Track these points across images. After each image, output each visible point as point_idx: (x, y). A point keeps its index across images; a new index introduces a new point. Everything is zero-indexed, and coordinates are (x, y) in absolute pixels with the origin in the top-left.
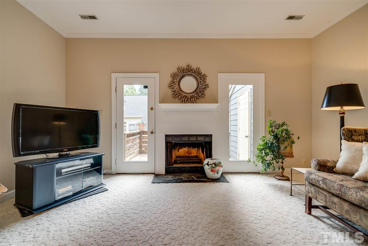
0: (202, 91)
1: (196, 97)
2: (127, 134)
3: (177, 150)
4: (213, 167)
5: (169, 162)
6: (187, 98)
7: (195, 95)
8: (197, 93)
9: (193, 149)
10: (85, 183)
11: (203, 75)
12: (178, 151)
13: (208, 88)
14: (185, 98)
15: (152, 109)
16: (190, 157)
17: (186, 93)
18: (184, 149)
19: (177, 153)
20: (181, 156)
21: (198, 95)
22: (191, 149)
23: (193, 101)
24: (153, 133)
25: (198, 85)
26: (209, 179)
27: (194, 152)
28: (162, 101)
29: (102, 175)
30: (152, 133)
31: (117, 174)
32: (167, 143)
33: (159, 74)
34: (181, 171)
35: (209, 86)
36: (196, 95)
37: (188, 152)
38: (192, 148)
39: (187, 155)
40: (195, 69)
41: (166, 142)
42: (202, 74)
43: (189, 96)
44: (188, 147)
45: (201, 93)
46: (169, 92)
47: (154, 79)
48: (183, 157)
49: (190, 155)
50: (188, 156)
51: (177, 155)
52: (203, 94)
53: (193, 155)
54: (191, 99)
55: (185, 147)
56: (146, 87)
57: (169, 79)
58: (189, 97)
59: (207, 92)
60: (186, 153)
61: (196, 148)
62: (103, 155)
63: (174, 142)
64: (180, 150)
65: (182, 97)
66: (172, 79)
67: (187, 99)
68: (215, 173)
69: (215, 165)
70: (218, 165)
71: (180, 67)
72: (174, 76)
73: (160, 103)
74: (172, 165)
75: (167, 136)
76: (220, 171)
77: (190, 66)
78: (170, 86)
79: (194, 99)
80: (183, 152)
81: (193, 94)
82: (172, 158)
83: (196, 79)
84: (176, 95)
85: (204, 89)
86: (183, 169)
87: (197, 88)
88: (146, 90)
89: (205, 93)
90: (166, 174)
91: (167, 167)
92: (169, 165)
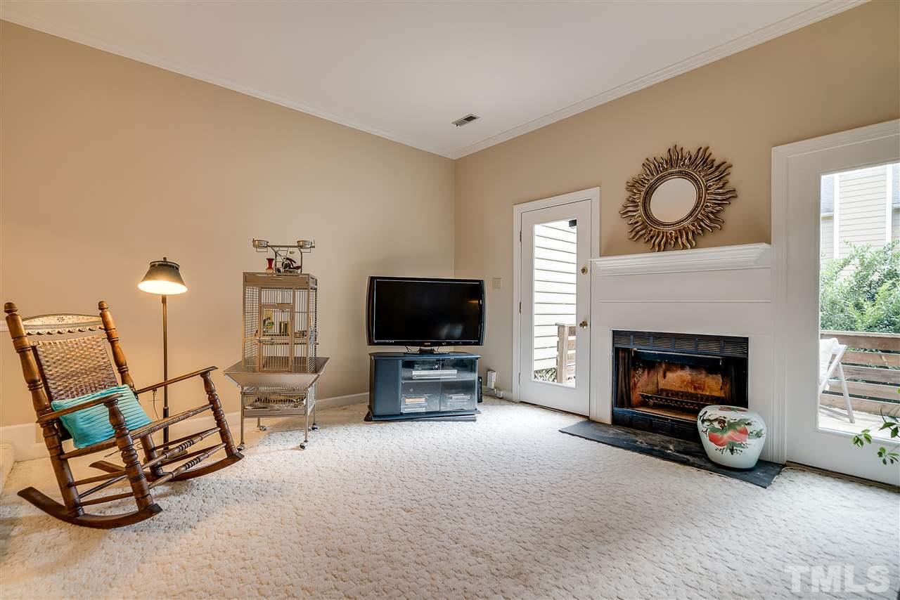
0: (712, 213)
1: (693, 232)
2: (570, 327)
3: (661, 374)
4: (715, 430)
5: (621, 397)
6: (667, 237)
7: (691, 227)
8: (697, 219)
9: (707, 376)
10: (450, 400)
11: (720, 166)
12: (665, 377)
13: (733, 201)
14: (662, 238)
15: (584, 271)
16: (697, 398)
17: (665, 225)
18: (680, 373)
19: (663, 381)
20: (671, 391)
21: (700, 226)
22: (703, 376)
23: (682, 243)
24: (586, 325)
25: (700, 197)
26: (709, 460)
27: (712, 384)
28: (606, 252)
30: (584, 324)
31: (522, 402)
32: (617, 351)
33: (598, 187)
34: (649, 426)
35: (738, 194)
36: (693, 225)
37: (692, 382)
38: (704, 372)
39: (690, 391)
40: (693, 153)
41: (616, 348)
42: (716, 164)
43: (670, 230)
44: (692, 367)
45: (710, 219)
46: (624, 227)
47: (589, 202)
48: (677, 394)
49: (700, 392)
50: (691, 394)
51: (661, 386)
52: (717, 220)
53: (708, 393)
54: (676, 238)
55: (682, 368)
56: (573, 223)
57: (622, 195)
58: (671, 234)
59: (732, 213)
60: (687, 386)
61: (717, 374)
62: (477, 358)
63: (635, 349)
64: (670, 375)
65: (652, 237)
66: (631, 193)
67: (667, 240)
68: (722, 448)
69: (722, 422)
70: (732, 426)
71: (651, 159)
72: (633, 185)
73: (601, 256)
74: (630, 406)
75: (617, 334)
76: (740, 445)
77: (678, 149)
78: (625, 213)
79: (687, 239)
80: (676, 379)
81: (685, 224)
82: (629, 388)
83: (695, 181)
84: (637, 233)
85: (719, 205)
86: (656, 421)
87: (697, 207)
88: (574, 229)
89: (722, 216)
90: (612, 424)
91: (616, 409)
92: (622, 406)
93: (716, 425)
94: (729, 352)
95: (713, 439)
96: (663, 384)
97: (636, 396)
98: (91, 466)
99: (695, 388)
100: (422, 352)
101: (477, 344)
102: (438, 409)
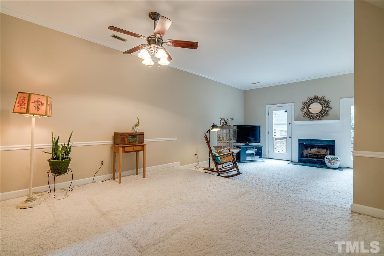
1: (321, 116)
2: (276, 138)
4: (330, 160)
5: (301, 155)
8: (322, 113)
11: (327, 101)
13: (331, 110)
14: (313, 117)
15: (290, 124)
17: (313, 114)
18: (315, 149)
19: (310, 151)
20: (312, 153)
21: (323, 115)
23: (318, 119)
25: (323, 108)
26: (327, 167)
27: (323, 152)
28: (296, 119)
29: (262, 158)
30: (290, 137)
31: (269, 158)
32: (300, 144)
33: (294, 103)
35: (332, 108)
37: (318, 151)
38: (321, 149)
40: (321, 98)
42: (326, 101)
43: (315, 115)
44: (318, 148)
45: (325, 113)
46: (302, 114)
47: (291, 107)
52: (327, 114)
53: (322, 154)
54: (317, 117)
55: (315, 148)
56: (286, 111)
57: (301, 106)
59: (330, 112)
60: (316, 152)
62: (262, 147)
63: (305, 143)
65: (310, 116)
68: (331, 164)
69: (332, 158)
70: (334, 159)
71: (309, 98)
72: (305, 104)
73: (295, 121)
74: (303, 157)
75: (299, 140)
76: (336, 163)
77: (317, 96)
78: (302, 110)
79: (319, 117)
80: (313, 151)
81: (319, 114)
82: (303, 153)
83: (321, 104)
84: (306, 115)
85: (327, 110)
86: (311, 161)
87: (322, 110)
88: (286, 113)
89: (328, 113)
90: (299, 162)
91: (300, 158)
92: (301, 157)
93: (330, 159)
94: (330, 144)
95: (329, 162)
96: (310, 152)
97: (305, 155)
98: (204, 169)
99: (319, 153)
100: (246, 145)
101: (259, 143)
102: (254, 160)
